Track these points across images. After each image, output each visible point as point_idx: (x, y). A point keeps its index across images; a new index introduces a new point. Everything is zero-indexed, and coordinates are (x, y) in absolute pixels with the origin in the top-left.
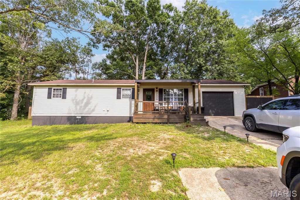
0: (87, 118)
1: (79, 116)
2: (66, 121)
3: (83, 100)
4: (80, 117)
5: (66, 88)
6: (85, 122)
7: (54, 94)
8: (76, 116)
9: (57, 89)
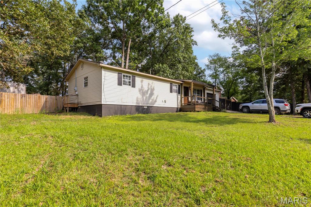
0: (151, 108)
1: (145, 105)
2: (135, 111)
3: (148, 90)
4: (146, 107)
5: (135, 76)
6: (150, 112)
7: (124, 81)
8: (144, 106)
9: (127, 76)
